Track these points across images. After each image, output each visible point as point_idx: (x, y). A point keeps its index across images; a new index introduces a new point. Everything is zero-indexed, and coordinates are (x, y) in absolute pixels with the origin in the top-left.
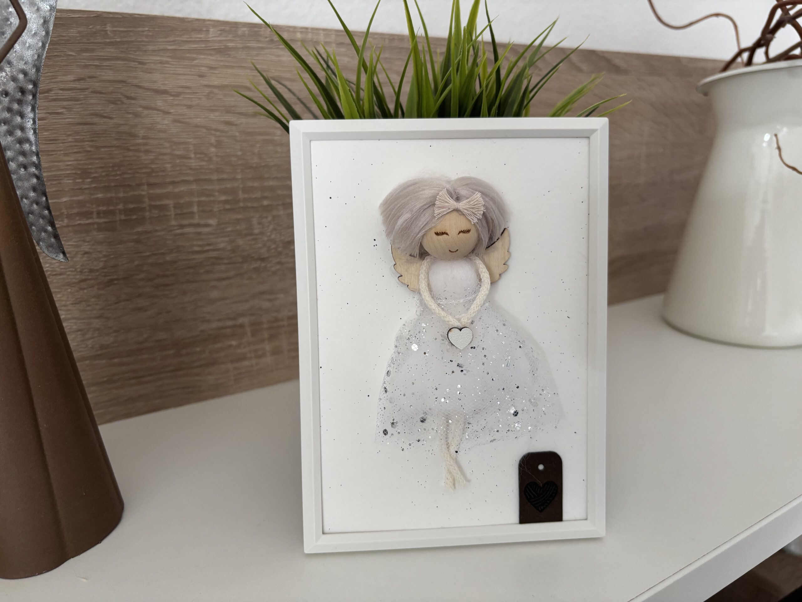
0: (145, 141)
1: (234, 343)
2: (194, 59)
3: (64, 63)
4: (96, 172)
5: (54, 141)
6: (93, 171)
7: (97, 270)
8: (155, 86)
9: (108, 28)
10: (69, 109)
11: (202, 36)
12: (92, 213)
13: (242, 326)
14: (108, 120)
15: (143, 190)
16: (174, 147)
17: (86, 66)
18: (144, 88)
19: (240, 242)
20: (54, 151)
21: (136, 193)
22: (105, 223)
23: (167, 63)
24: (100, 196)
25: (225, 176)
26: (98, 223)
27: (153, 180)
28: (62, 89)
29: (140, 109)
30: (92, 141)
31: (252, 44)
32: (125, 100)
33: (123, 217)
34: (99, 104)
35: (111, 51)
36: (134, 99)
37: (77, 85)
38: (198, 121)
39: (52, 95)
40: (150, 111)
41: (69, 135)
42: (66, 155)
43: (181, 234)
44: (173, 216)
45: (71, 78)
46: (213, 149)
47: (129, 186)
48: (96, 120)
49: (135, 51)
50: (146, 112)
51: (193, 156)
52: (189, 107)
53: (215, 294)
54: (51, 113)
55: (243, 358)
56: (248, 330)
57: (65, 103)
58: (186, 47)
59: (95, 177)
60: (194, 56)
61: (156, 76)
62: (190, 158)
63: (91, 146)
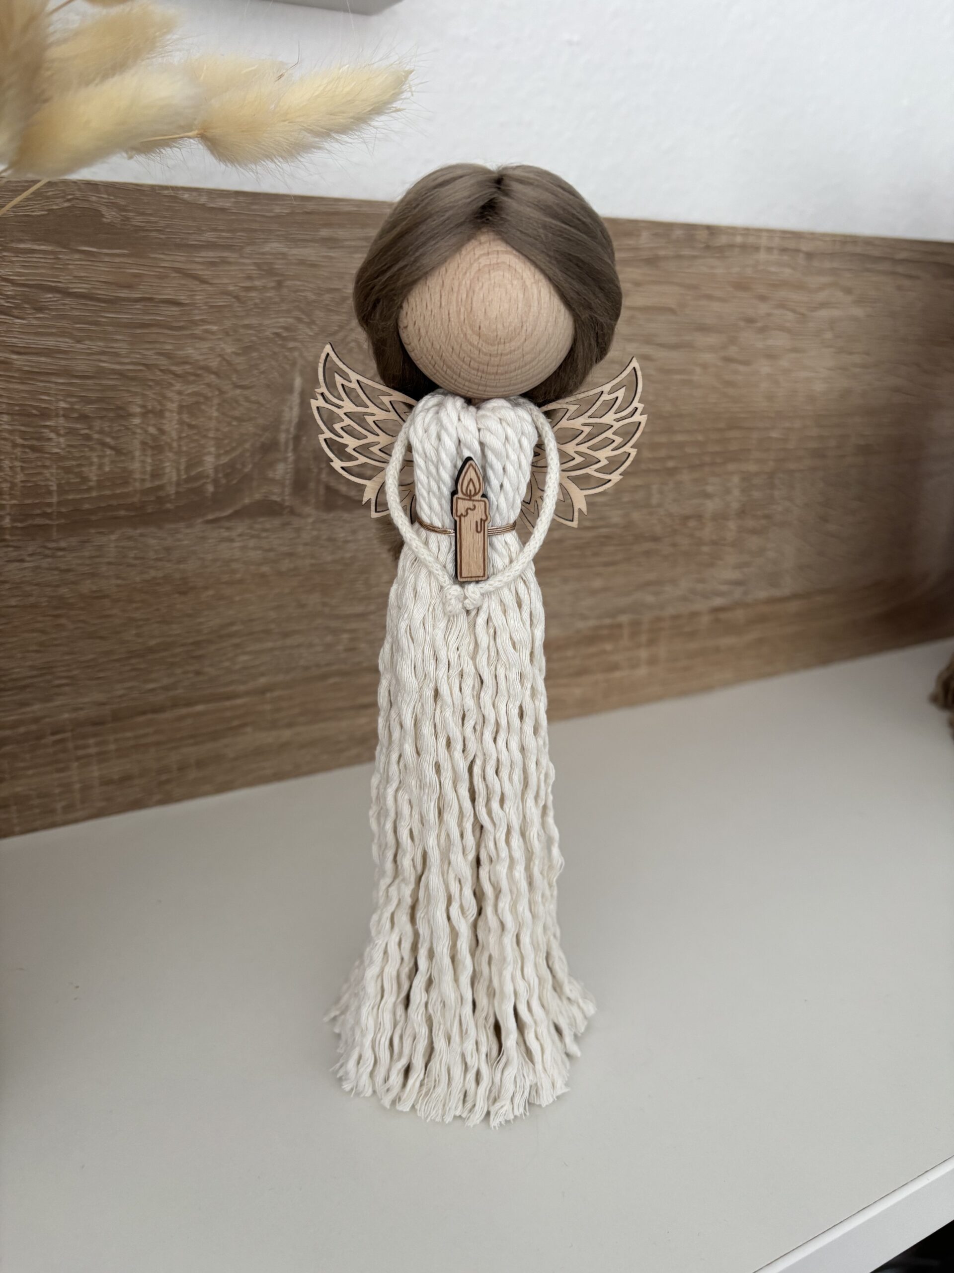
1: (608, 647)
13: (620, 626)
19: (636, 516)
31: (686, 252)
53: (598, 583)
55: (614, 667)
56: (626, 632)
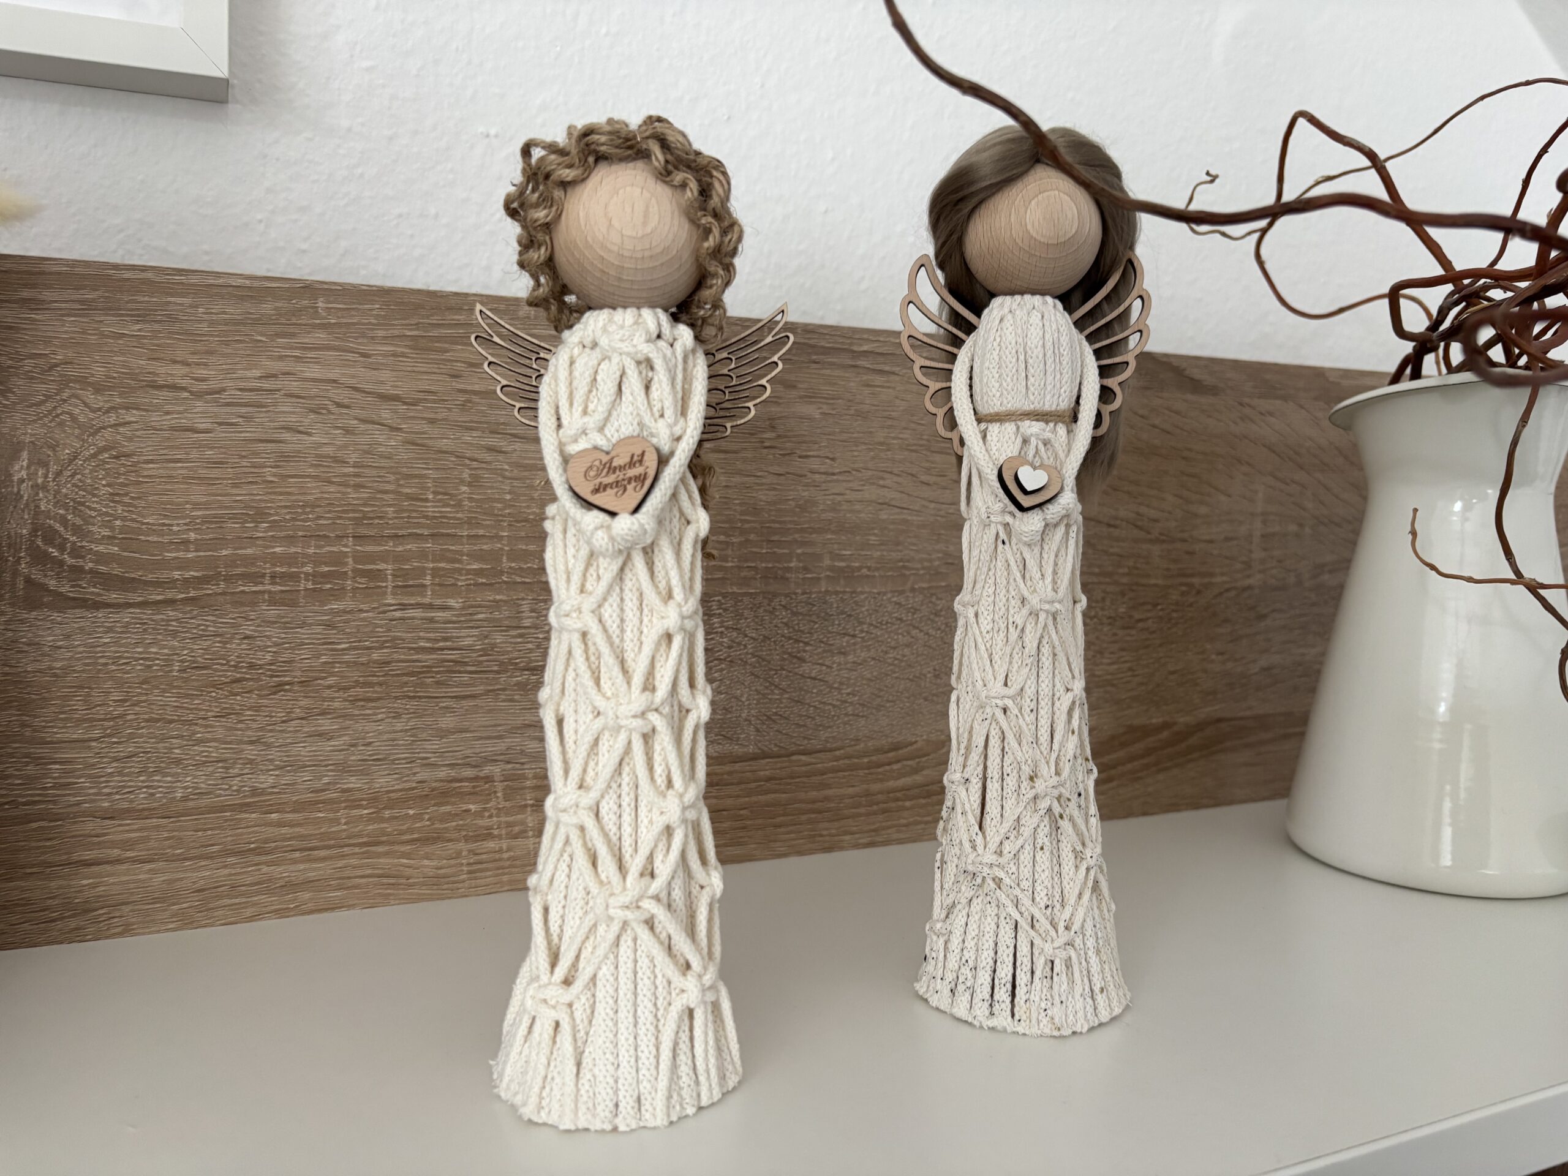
0: (356, 470)
1: (472, 807)
2: (447, 351)
3: (248, 352)
4: (277, 514)
5: (220, 463)
6: (272, 512)
7: (261, 667)
8: (382, 389)
9: (320, 304)
10: (248, 418)
11: (461, 318)
12: (263, 576)
13: (488, 779)
14: (306, 438)
15: (345, 546)
16: (401, 482)
17: (281, 358)
18: (364, 392)
19: (498, 638)
20: (218, 479)
21: (335, 549)
22: (282, 591)
23: (403, 355)
24: (278, 550)
25: (481, 532)
26: (270, 592)
27: (363, 531)
28: (240, 390)
29: (356, 422)
30: (278, 467)
32: (333, 408)
33: (310, 586)
34: (293, 413)
35: (321, 337)
36: (347, 407)
37: (266, 385)
38: (444, 444)
39: (224, 397)
40: (370, 426)
41: (244, 457)
42: (235, 486)
43: (400, 619)
44: (389, 590)
45: (257, 373)
46: (464, 488)
47: (325, 536)
48: (286, 436)
49: (356, 338)
50: (363, 427)
51: (431, 497)
52: (432, 421)
54: (220, 424)
55: (486, 835)
56: (499, 786)
57: (244, 410)
58: (435, 333)
59: (275, 521)
60: (446, 346)
61: (385, 375)
62: (427, 500)
63: (275, 476)
